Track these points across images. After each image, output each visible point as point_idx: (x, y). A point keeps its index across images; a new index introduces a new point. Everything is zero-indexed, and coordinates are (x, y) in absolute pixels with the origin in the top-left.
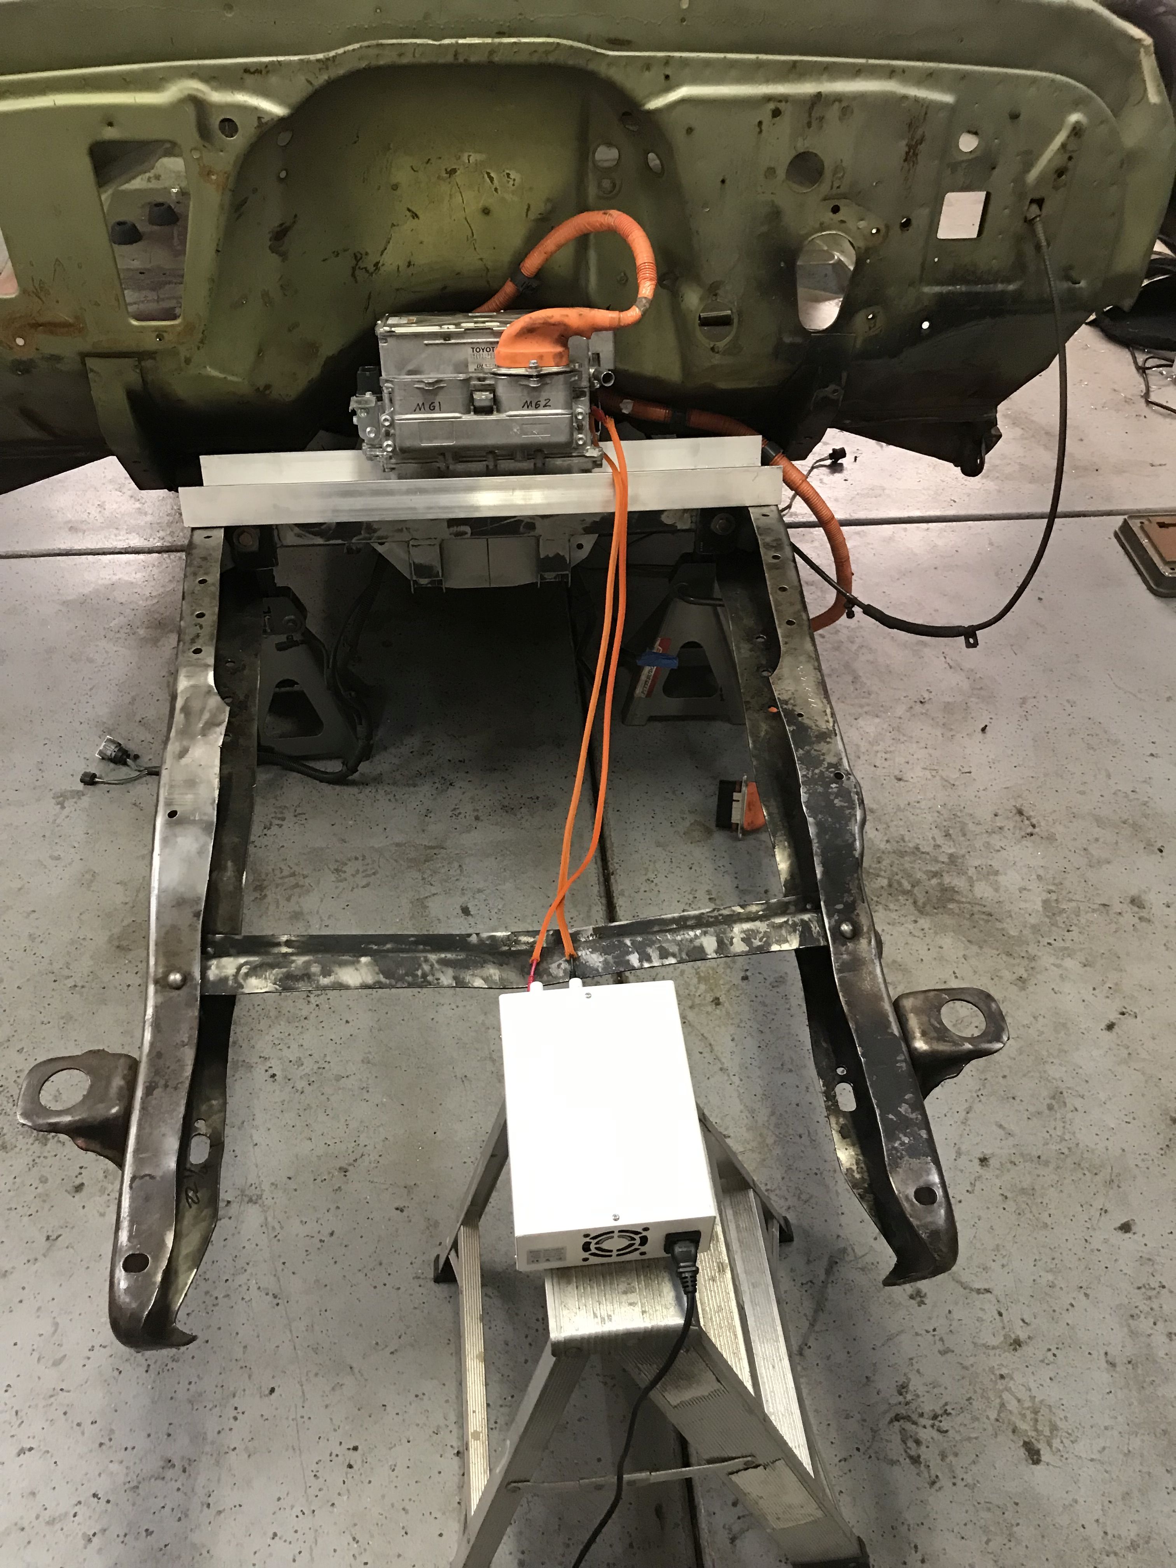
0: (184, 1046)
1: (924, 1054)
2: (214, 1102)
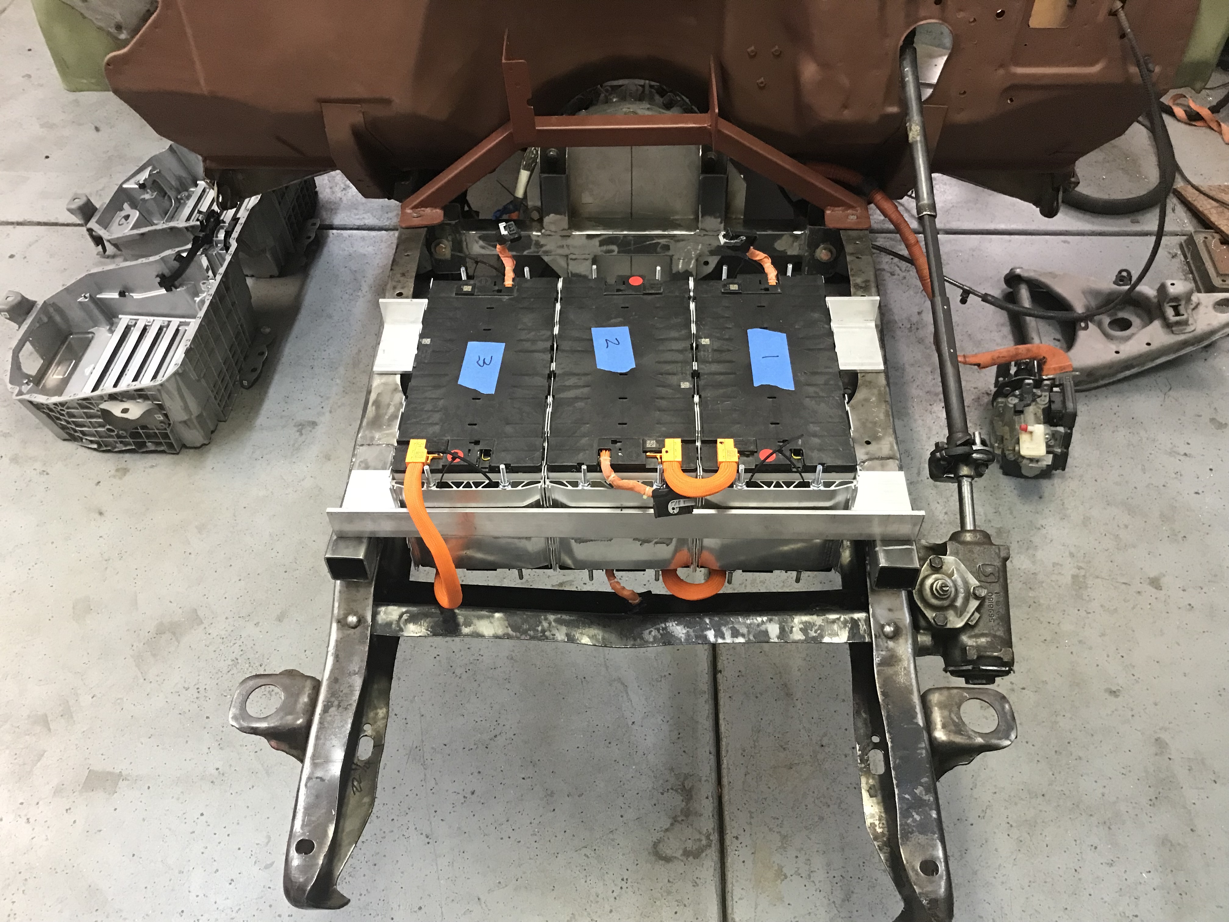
0: (355, 674)
1: (942, 743)
2: (379, 711)
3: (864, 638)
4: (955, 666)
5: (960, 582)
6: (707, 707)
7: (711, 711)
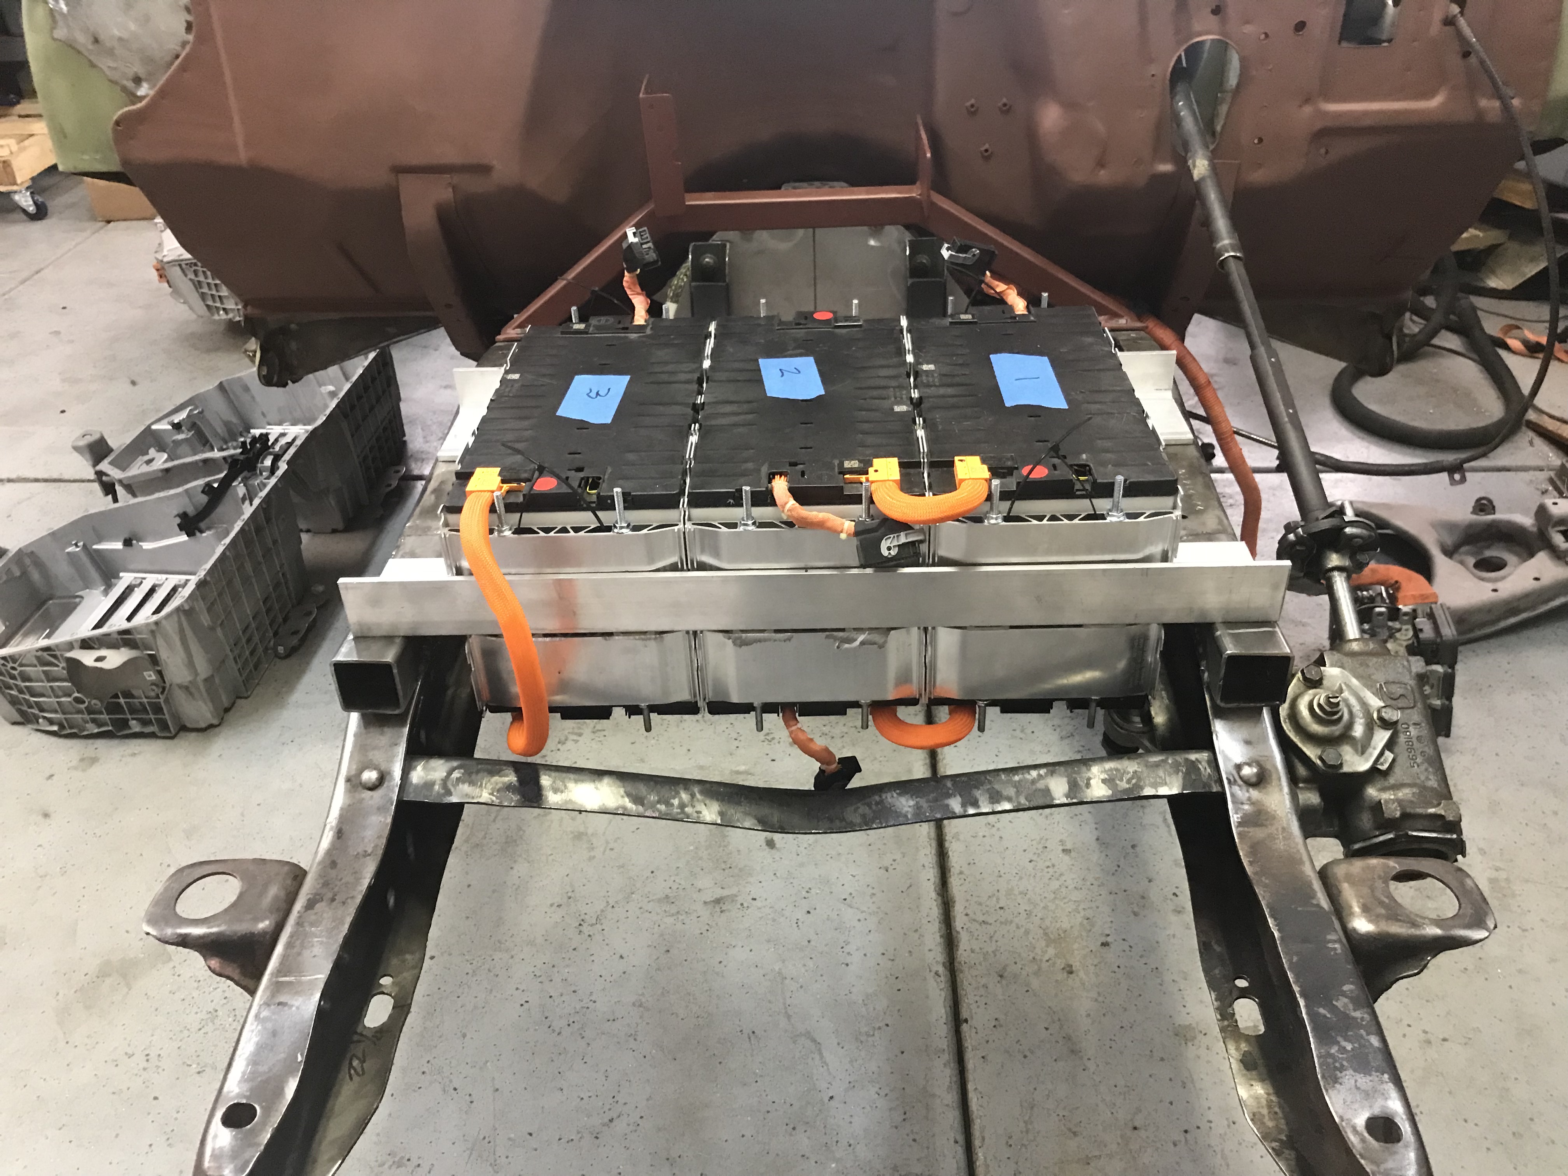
0: (366, 854)
1: (1368, 938)
2: (408, 957)
3: (1210, 786)
4: (1364, 840)
5: (1353, 701)
6: (948, 1072)
7: (954, 1079)
